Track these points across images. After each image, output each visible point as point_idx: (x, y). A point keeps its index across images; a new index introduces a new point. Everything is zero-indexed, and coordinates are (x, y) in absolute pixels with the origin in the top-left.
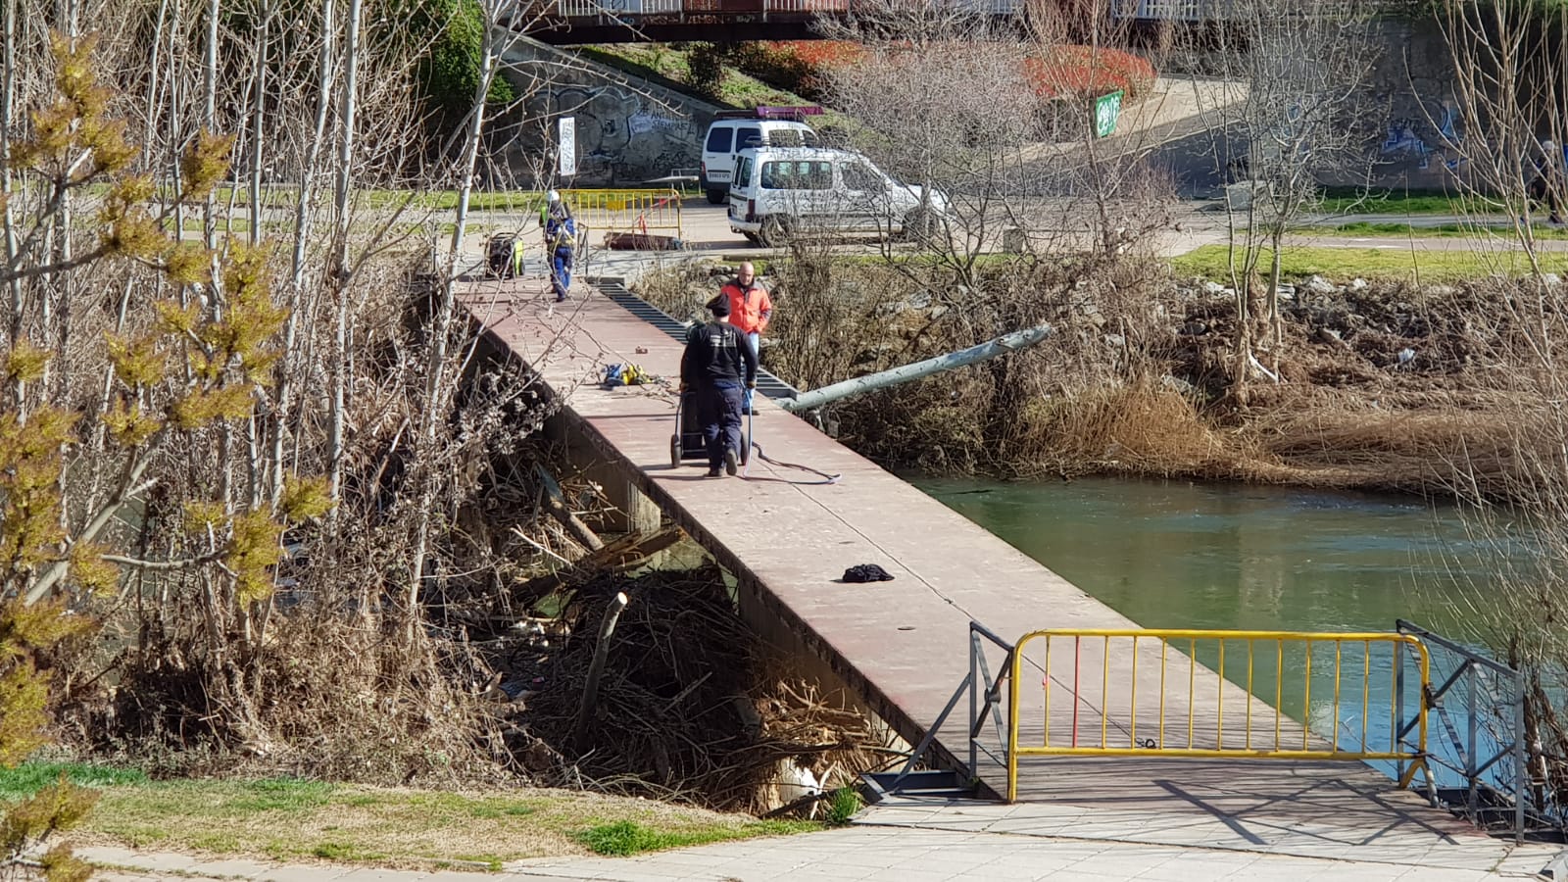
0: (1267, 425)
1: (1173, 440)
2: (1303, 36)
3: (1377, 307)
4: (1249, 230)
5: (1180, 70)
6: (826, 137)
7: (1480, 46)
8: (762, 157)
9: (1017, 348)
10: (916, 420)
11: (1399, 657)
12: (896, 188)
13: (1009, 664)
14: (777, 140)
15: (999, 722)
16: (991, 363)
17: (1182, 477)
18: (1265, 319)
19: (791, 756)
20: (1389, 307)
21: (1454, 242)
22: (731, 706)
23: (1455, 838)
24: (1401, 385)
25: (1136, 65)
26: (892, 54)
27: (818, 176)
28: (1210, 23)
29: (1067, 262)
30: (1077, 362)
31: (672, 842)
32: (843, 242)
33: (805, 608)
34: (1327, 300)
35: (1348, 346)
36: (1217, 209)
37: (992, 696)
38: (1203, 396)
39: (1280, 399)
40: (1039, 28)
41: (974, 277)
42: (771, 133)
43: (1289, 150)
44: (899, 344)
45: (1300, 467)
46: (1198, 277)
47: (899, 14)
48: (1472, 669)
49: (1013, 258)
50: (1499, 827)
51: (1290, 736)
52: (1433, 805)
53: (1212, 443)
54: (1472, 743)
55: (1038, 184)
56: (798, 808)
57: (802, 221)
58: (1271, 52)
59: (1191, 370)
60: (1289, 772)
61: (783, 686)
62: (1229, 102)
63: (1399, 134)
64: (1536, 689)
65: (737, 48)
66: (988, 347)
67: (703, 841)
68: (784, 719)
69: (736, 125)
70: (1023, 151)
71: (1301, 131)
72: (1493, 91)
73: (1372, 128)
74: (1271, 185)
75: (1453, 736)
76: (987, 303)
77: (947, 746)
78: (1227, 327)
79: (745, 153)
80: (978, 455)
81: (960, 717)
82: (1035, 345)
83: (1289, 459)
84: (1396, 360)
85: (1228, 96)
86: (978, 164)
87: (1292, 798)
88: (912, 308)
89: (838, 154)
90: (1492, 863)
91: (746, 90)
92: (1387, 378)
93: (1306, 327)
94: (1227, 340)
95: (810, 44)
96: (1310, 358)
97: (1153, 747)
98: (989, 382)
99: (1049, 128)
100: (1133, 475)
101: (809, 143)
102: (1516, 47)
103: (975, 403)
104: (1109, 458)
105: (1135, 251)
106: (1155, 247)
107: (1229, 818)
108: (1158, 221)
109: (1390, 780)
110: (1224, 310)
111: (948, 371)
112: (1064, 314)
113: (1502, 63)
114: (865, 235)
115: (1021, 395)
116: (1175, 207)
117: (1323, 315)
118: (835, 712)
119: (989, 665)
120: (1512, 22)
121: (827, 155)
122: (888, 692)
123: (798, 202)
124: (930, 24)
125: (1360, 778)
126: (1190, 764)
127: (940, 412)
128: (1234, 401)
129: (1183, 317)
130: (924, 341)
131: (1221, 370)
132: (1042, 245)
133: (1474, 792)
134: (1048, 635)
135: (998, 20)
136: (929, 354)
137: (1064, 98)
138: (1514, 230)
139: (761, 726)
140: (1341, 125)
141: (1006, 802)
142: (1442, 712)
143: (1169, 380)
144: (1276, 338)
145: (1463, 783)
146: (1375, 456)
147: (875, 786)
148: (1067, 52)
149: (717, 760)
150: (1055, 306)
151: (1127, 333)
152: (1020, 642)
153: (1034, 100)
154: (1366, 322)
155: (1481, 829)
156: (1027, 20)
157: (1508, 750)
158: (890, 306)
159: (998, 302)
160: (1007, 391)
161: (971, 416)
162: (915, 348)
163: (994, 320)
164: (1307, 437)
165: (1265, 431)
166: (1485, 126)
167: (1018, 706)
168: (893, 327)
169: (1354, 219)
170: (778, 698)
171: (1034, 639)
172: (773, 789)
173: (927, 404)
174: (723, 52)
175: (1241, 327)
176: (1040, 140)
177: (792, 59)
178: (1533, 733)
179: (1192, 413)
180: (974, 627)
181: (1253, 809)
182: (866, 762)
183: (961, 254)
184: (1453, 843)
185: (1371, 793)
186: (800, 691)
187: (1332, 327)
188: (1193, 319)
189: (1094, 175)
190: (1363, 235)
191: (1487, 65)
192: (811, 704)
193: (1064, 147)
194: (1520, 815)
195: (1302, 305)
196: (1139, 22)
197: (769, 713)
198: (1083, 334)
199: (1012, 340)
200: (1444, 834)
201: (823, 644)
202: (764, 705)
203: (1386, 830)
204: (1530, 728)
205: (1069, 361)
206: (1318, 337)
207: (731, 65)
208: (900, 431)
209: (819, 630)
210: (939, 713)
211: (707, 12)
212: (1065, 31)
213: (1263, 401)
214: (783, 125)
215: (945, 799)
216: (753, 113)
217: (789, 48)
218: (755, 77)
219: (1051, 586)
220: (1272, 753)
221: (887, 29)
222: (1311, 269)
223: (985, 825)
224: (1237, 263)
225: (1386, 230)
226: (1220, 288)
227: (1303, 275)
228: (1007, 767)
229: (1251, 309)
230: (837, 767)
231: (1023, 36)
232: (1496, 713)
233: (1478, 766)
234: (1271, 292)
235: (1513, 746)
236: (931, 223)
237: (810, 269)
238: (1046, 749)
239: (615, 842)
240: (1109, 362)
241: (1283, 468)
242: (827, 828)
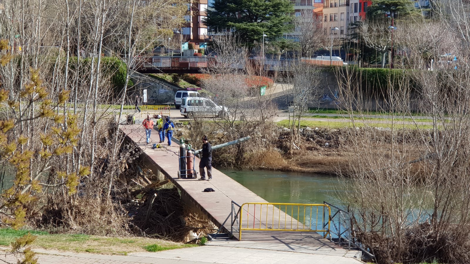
0: (297, 159)
1: (276, 162)
2: (305, 75)
3: (321, 134)
4: (293, 116)
5: (279, 82)
6: (202, 95)
7: (343, 78)
8: (188, 99)
9: (243, 142)
10: (220, 157)
11: (324, 210)
12: (217, 106)
13: (240, 210)
14: (191, 95)
15: (237, 223)
16: (237, 144)
17: (278, 170)
18: (297, 136)
19: (192, 230)
20: (323, 134)
22: (179, 219)
24: (325, 150)
25: (269, 80)
26: (216, 77)
27: (200, 103)
28: (285, 72)
29: (254, 123)
30: (256, 145)
31: (165, 249)
32: (205, 118)
33: (195, 197)
34: (310, 132)
35: (314, 142)
36: (286, 112)
37: (236, 217)
38: (283, 152)
39: (300, 153)
40: (249, 72)
41: (234, 126)
43: (302, 99)
44: (217, 140)
45: (304, 168)
46: (282, 127)
47: (218, 68)
48: (340, 212)
49: (242, 122)
50: (345, 247)
51: (300, 226)
52: (331, 242)
53: (285, 162)
54: (339, 228)
55: (248, 106)
56: (193, 241)
57: (196, 114)
58: (299, 78)
59: (281, 147)
60: (300, 234)
61: (190, 214)
62: (289, 89)
63: (325, 96)
64: (353, 217)
65: (183, 75)
66: (236, 141)
67: (172, 249)
68: (190, 222)
69: (182, 92)
70: (245, 98)
71: (305, 95)
72: (345, 87)
73: (320, 95)
74: (298, 107)
75: (335, 227)
76: (236, 131)
77: (226, 228)
78: (288, 138)
79: (184, 98)
80: (234, 165)
81: (229, 222)
82: (247, 141)
83: (301, 166)
84: (324, 145)
85: (289, 88)
86: (235, 101)
87: (301, 240)
88: (220, 132)
89: (204, 98)
90: (344, 254)
91: (184, 84)
92: (323, 149)
93: (305, 138)
94: (288, 140)
95: (199, 74)
96: (306, 144)
97: (271, 228)
98: (236, 149)
99: (251, 94)
100: (268, 169)
101: (198, 96)
102: (351, 78)
103: (233, 153)
104: (263, 166)
105: (269, 120)
106: (273, 120)
107: (287, 244)
108: (274, 114)
109: (322, 236)
110: (288, 134)
111: (227, 146)
112: (253, 134)
113: (347, 81)
114: (210, 116)
115: (243, 152)
116: (277, 111)
117: (309, 135)
118: (202, 220)
119: (236, 210)
120: (350, 73)
121: (202, 99)
122: (213, 216)
123: (196, 109)
124: (225, 70)
125: (315, 236)
126: (279, 232)
127: (226, 155)
128: (290, 153)
129: (279, 135)
130: (223, 139)
131: (287, 147)
132: (248, 119)
133: (340, 239)
134: (248, 204)
135: (240, 70)
136: (223, 142)
137: (254, 87)
138: (350, 117)
139: (186, 223)
140: (313, 94)
141: (239, 240)
142: (333, 221)
143: (276, 149)
144: (299, 140)
145: (338, 237)
146: (320, 166)
147: (210, 237)
148: (255, 77)
149: (175, 231)
150: (251, 132)
151: (267, 138)
152: (242, 205)
153: (247, 87)
154: (318, 137)
155: (341, 247)
156: (246, 70)
157: (347, 230)
158: (215, 132)
159: (239, 131)
160: (240, 151)
161: (232, 156)
162: (220, 141)
163: (238, 135)
164: (305, 161)
166: (344, 95)
167: (242, 219)
168: (216, 136)
169: (316, 114)
170: (189, 217)
171: (246, 204)
172: (188, 237)
173: (223, 153)
174: (180, 76)
175: (291, 137)
176: (248, 96)
177: (195, 78)
178: (353, 226)
179: (281, 156)
180: (232, 202)
181: (292, 242)
182: (209, 232)
183: (231, 121)
184: (335, 250)
185: (318, 239)
186: (194, 216)
187: (311, 138)
188: (281, 135)
189: (260, 104)
190: (318, 118)
191: (344, 82)
192: (196, 219)
193: (254, 98)
194: (350, 244)
195: (305, 133)
196: (270, 71)
197: (187, 220)
198: (257, 139)
199: (242, 139)
200: (333, 248)
201: (199, 205)
202: (186, 219)
203: (321, 247)
204: (352, 225)
205: (254, 144)
206: (308, 140)
207: (181, 79)
208: (217, 159)
209: (199, 202)
210: (225, 221)
211: (176, 67)
212: (254, 73)
213: (296, 154)
214: (192, 92)
215: (225, 240)
216: (186, 89)
217: (194, 75)
218: (187, 81)
219: (249, 193)
220: (297, 230)
221: (215, 71)
222: (307, 125)
223: (234, 245)
224: (291, 123)
225: (323, 117)
226: (287, 129)
227: (305, 126)
228: (239, 233)
229: (293, 133)
230: (202, 232)
231: (245, 74)
232: (345, 222)
233: (341, 233)
234: (298, 130)
235: (348, 229)
236: (224, 114)
237: (198, 123)
238: (248, 229)
239: (153, 249)
240: (263, 145)
241: (300, 168)
242: (199, 246)
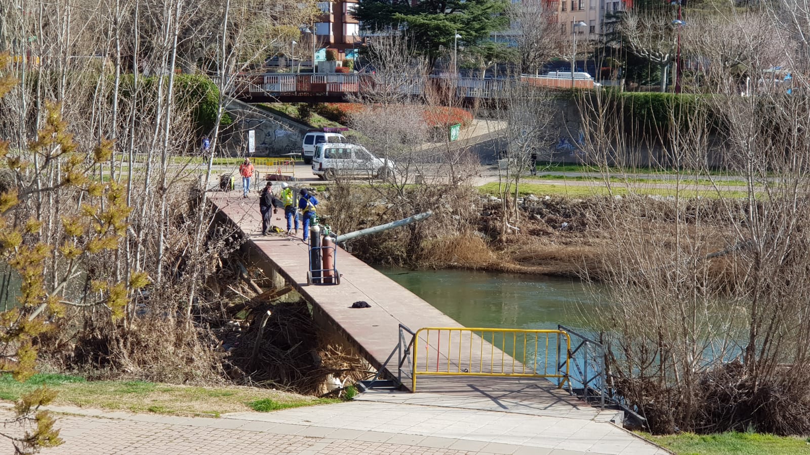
0: (513, 250)
1: (477, 256)
2: (527, 105)
3: (554, 206)
4: (507, 177)
5: (482, 117)
6: (350, 139)
7: (591, 111)
8: (325, 146)
9: (421, 220)
10: (381, 246)
11: (559, 339)
12: (375, 159)
13: (413, 340)
14: (331, 140)
15: (409, 362)
16: (410, 225)
17: (481, 269)
18: (513, 211)
19: (332, 373)
20: (558, 206)
21: (581, 183)
22: (309, 354)
23: (578, 407)
24: (562, 236)
25: (466, 114)
26: (374, 109)
27: (346, 154)
28: (493, 99)
29: (439, 188)
30: (442, 225)
31: (285, 407)
32: (355, 179)
33: (337, 318)
34: (536, 204)
35: (543, 221)
36: (495, 169)
37: (407, 352)
38: (489, 239)
39: (518, 241)
40: (429, 100)
41: (404, 193)
42: (329, 137)
43: (522, 147)
44: (376, 218)
45: (525, 266)
46: (488, 194)
47: (377, 93)
48: (586, 344)
49: (419, 186)
50: (595, 403)
51: (518, 368)
52: (571, 395)
53: (492, 256)
54: (585, 372)
55: (428, 158)
56: (334, 394)
57: (340, 171)
58: (516, 110)
59: (485, 229)
60: (517, 382)
61: (329, 347)
62: (500, 129)
63: (563, 142)
64: (609, 351)
65: (317, 105)
66: (408, 219)
67: (297, 406)
68: (329, 359)
69: (315, 134)
70: (423, 146)
71: (526, 140)
72: (595, 127)
73: (553, 140)
74: (516, 160)
75: (578, 369)
76: (408, 203)
77: (390, 371)
78: (498, 213)
79: (319, 145)
80: (404, 260)
81: (395, 360)
82: (426, 219)
83: (521, 263)
84: (561, 227)
85: (500, 127)
86: (406, 151)
87: (519, 391)
88: (380, 204)
89: (353, 146)
90: (593, 417)
91: (319, 121)
92: (557, 233)
93: (527, 214)
94: (498, 218)
95: (344, 104)
96: (529, 225)
97: (467, 372)
98: (409, 232)
99: (433, 137)
100: (462, 268)
101: (343, 141)
102: (604, 111)
103: (404, 240)
104: (454, 262)
105: (464, 184)
106: (472, 183)
107: (495, 399)
108: (473, 173)
109: (556, 385)
110: (497, 207)
111: (393, 228)
112: (438, 207)
113: (599, 117)
114: (363, 176)
115: (421, 238)
116: (479, 167)
117: (534, 209)
118: (349, 356)
119: (406, 340)
120: (603, 103)
121: (349, 146)
122: (368, 350)
123: (339, 164)
124: (389, 97)
125: (544, 384)
126: (480, 378)
127: (390, 243)
128: (501, 241)
129: (482, 209)
130: (385, 217)
131: (496, 229)
132: (429, 182)
133: (586, 390)
134: (428, 329)
135: (414, 96)
136: (386, 222)
137: (438, 126)
138: (602, 179)
139: (321, 362)
140: (541, 138)
141: (412, 392)
142: (575, 360)
143: (476, 233)
144: (516, 218)
145: (582, 387)
146: (553, 262)
147: (363, 385)
148: (440, 109)
149: (304, 374)
150: (434, 204)
151: (461, 215)
152: (417, 332)
153: (427, 126)
154: (550, 212)
155: (589, 404)
156: (425, 97)
157: (599, 374)
158: (372, 203)
159: (412, 202)
160: (416, 237)
161: (402, 245)
162: (381, 220)
163: (411, 209)
164: (527, 255)
165: (512, 252)
166: (593, 141)
167: (417, 356)
168: (373, 211)
169: (546, 173)
170: (327, 351)
171: (423, 331)
172: (325, 386)
173: (385, 240)
174: (311, 106)
175: (503, 213)
176: (429, 142)
177: (337, 110)
178: (608, 368)
179: (485, 245)
180: (400, 326)
181: (504, 396)
182: (360, 376)
183: (399, 184)
184: (578, 409)
185: (548, 390)
186: (335, 348)
187: (537, 214)
188: (486, 210)
189: (449, 155)
190: (549, 179)
191: (594, 119)
192: (340, 354)
193: (438, 144)
194: (603, 399)
195: (526, 205)
196: (467, 98)
197: (324, 357)
198: (445, 215)
199: (417, 217)
200: (574, 406)
201: (344, 331)
202: (322, 354)
203: (553, 404)
204: (607, 366)
205: (439, 225)
206: (532, 218)
207: (314, 112)
208: (375, 251)
209: (343, 326)
210: (387, 358)
211: (305, 92)
212: (439, 101)
213: (511, 241)
214: (333, 135)
215: (389, 391)
216: (322, 130)
217: (336, 105)
218: (323, 116)
219: (430, 310)
220: (511, 374)
221: (372, 99)
222: (530, 192)
223: (403, 401)
224: (502, 189)
225: (558, 178)
226: (496, 198)
227: (527, 194)
228: (412, 379)
229: (507, 206)
230: (349, 377)
231: (423, 103)
232: (595, 360)
233: (588, 381)
234: (515, 200)
235: (601, 373)
236: (388, 172)
237: (342, 189)
238: (427, 372)
239: (263, 406)
240: (454, 226)
241: (518, 267)
242: (344, 402)
